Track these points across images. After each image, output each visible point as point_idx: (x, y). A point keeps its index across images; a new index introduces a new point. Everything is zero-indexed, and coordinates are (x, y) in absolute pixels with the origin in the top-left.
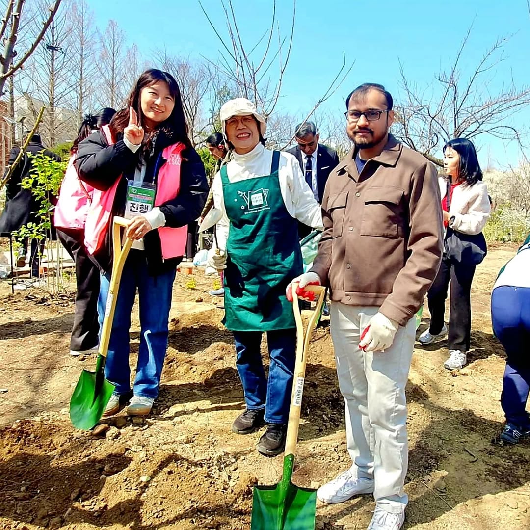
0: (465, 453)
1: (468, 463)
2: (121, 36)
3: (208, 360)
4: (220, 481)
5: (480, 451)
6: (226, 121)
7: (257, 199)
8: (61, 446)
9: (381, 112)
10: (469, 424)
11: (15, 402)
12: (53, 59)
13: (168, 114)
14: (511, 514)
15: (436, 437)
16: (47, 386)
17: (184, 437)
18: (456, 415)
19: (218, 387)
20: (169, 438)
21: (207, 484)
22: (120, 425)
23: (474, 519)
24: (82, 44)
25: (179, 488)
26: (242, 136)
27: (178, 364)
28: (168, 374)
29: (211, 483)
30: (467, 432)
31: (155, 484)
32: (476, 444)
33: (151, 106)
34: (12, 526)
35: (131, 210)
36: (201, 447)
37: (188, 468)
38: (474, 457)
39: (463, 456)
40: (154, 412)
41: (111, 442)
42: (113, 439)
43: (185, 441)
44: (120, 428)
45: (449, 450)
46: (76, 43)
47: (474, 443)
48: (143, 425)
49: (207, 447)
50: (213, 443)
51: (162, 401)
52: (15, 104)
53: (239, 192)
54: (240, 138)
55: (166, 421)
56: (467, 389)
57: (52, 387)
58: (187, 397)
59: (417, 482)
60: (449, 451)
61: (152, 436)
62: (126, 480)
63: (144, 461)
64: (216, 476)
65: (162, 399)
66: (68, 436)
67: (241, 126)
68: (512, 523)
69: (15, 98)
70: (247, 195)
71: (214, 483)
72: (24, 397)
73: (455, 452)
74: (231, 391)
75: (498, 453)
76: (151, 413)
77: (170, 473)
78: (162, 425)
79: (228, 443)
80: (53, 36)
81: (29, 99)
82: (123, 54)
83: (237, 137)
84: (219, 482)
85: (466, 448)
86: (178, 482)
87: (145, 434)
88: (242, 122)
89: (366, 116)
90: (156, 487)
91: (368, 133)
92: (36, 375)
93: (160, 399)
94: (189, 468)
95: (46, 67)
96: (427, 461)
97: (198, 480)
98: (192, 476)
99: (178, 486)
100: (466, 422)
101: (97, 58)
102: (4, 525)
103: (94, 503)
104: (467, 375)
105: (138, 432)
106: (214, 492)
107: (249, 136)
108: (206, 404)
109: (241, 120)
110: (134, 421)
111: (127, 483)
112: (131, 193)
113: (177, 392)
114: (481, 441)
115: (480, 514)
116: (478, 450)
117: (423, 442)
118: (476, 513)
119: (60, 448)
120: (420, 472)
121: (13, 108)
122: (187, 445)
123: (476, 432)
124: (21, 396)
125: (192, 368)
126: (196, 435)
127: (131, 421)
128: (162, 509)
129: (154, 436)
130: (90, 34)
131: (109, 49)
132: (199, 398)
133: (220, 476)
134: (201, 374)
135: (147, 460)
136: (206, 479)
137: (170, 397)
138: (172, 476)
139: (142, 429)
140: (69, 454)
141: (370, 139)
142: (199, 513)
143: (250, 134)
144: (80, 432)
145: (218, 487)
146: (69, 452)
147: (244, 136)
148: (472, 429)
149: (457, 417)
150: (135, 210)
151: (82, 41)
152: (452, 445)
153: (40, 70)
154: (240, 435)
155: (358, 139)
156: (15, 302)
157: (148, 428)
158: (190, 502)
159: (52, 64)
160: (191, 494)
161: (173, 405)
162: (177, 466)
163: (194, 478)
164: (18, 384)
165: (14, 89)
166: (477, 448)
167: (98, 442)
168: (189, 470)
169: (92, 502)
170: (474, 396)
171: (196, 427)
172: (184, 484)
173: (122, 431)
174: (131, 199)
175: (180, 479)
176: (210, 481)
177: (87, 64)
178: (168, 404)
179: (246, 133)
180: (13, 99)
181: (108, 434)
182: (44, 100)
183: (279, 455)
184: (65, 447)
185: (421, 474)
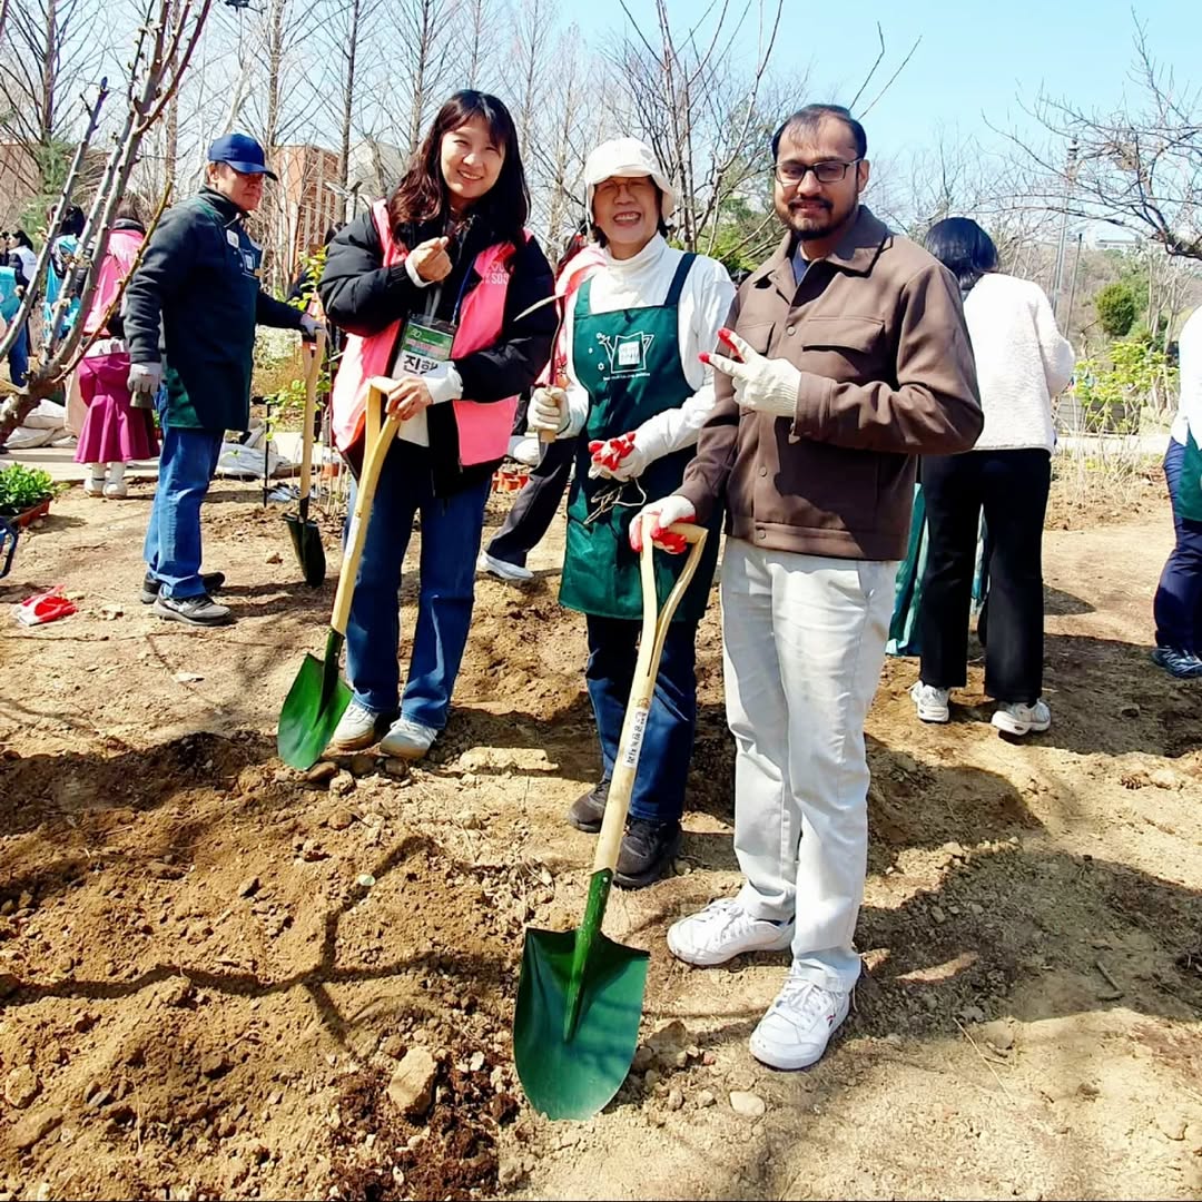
0: (1094, 974)
1: (1092, 1000)
2: (550, 9)
3: (568, 671)
4: (506, 916)
5: (1138, 977)
6: (596, 186)
7: (628, 353)
8: (250, 791)
9: (846, 166)
10: (1131, 908)
11: (207, 701)
12: (422, 66)
13: (491, 181)
14: (1158, 1149)
15: (1030, 922)
16: (269, 678)
17: (465, 814)
18: (1102, 878)
19: (570, 728)
20: (441, 812)
21: (476, 916)
22: (361, 770)
23: (1059, 1137)
24: (478, 32)
25: (419, 912)
26: (624, 218)
27: (508, 671)
28: (484, 687)
29: (485, 915)
30: (1118, 926)
31: (379, 895)
32: (1135, 959)
33: (459, 168)
34: (130, 920)
35: (405, 368)
36: (494, 842)
37: (449, 876)
38: (1116, 989)
39: (1085, 980)
40: (433, 757)
41: (334, 799)
42: (341, 795)
43: (467, 823)
44: (357, 776)
45: (1051, 959)
46: (466, 32)
47: (1129, 956)
48: (403, 777)
49: (508, 843)
50: (521, 839)
51: (451, 738)
52: (351, 156)
53: (599, 335)
54: (619, 223)
55: (447, 780)
56: (1158, 821)
57: (275, 682)
58: (501, 737)
59: (944, 1017)
60: (1049, 960)
61: (410, 801)
62: (332, 877)
63: (371, 845)
64: (502, 904)
65: (453, 734)
66: (265, 775)
67: (624, 197)
68: (1157, 1172)
69: (352, 144)
70: (612, 341)
71: (492, 918)
72: (224, 694)
73: (1067, 966)
74: (590, 738)
75: (1188, 991)
76: (426, 757)
77: (412, 877)
78: (436, 785)
79: (551, 844)
80: (426, 21)
81: (374, 146)
82: (550, 47)
83: (614, 218)
84: (502, 919)
85: (1100, 964)
86: (422, 899)
87: (400, 796)
88: (627, 190)
89: (817, 175)
90: (378, 901)
91: (821, 207)
92: (257, 656)
93: (449, 733)
94: (452, 877)
95: (409, 81)
96: (983, 973)
97: (461, 904)
98: (452, 894)
99: (417, 908)
100: (1121, 901)
101: (502, 57)
102: (117, 915)
103: (272, 911)
104: (1167, 788)
105: (388, 788)
106: (483, 935)
107: (638, 219)
108: (534, 757)
109: (626, 185)
110: (388, 767)
111: (333, 881)
112: (412, 337)
113: (483, 725)
114: (1151, 956)
115: (1076, 1128)
116: (1133, 973)
117: (991, 926)
118: (1068, 1124)
119: (247, 794)
120: (960, 996)
121: (346, 166)
122: (470, 832)
123: (1146, 929)
124: (223, 690)
125: (529, 681)
126: (496, 814)
127: (382, 765)
128: (377, 945)
129: (415, 803)
130: (493, 10)
131: (526, 38)
132: (523, 744)
133: (510, 906)
134: (543, 696)
135: (378, 843)
136: (478, 906)
137: (468, 732)
138: (414, 886)
139: (396, 784)
140: (257, 809)
141: (823, 221)
142: (442, 972)
143: (639, 214)
144: (288, 771)
145: (498, 927)
146: (258, 804)
147: (628, 218)
148: (1134, 922)
149: (1101, 885)
150: (413, 368)
151: (476, 25)
152: (1065, 948)
153: (400, 90)
154: (580, 833)
155: (799, 221)
156: (263, 522)
157: (410, 784)
158: (429, 944)
159: (420, 77)
160: (437, 929)
161: (470, 748)
162: (430, 867)
163: (455, 898)
164: (222, 669)
165: (351, 128)
166: (1133, 969)
167: (311, 796)
168: (450, 881)
169: (272, 907)
170: (1170, 842)
171: (500, 801)
172: (431, 906)
173: (360, 782)
174: (409, 348)
175: (427, 893)
176: (483, 911)
177: (483, 70)
178: (461, 746)
179: (631, 213)
180: (347, 147)
181: (334, 782)
182: (401, 145)
183: (644, 889)
184: (256, 794)
185: (959, 1001)
